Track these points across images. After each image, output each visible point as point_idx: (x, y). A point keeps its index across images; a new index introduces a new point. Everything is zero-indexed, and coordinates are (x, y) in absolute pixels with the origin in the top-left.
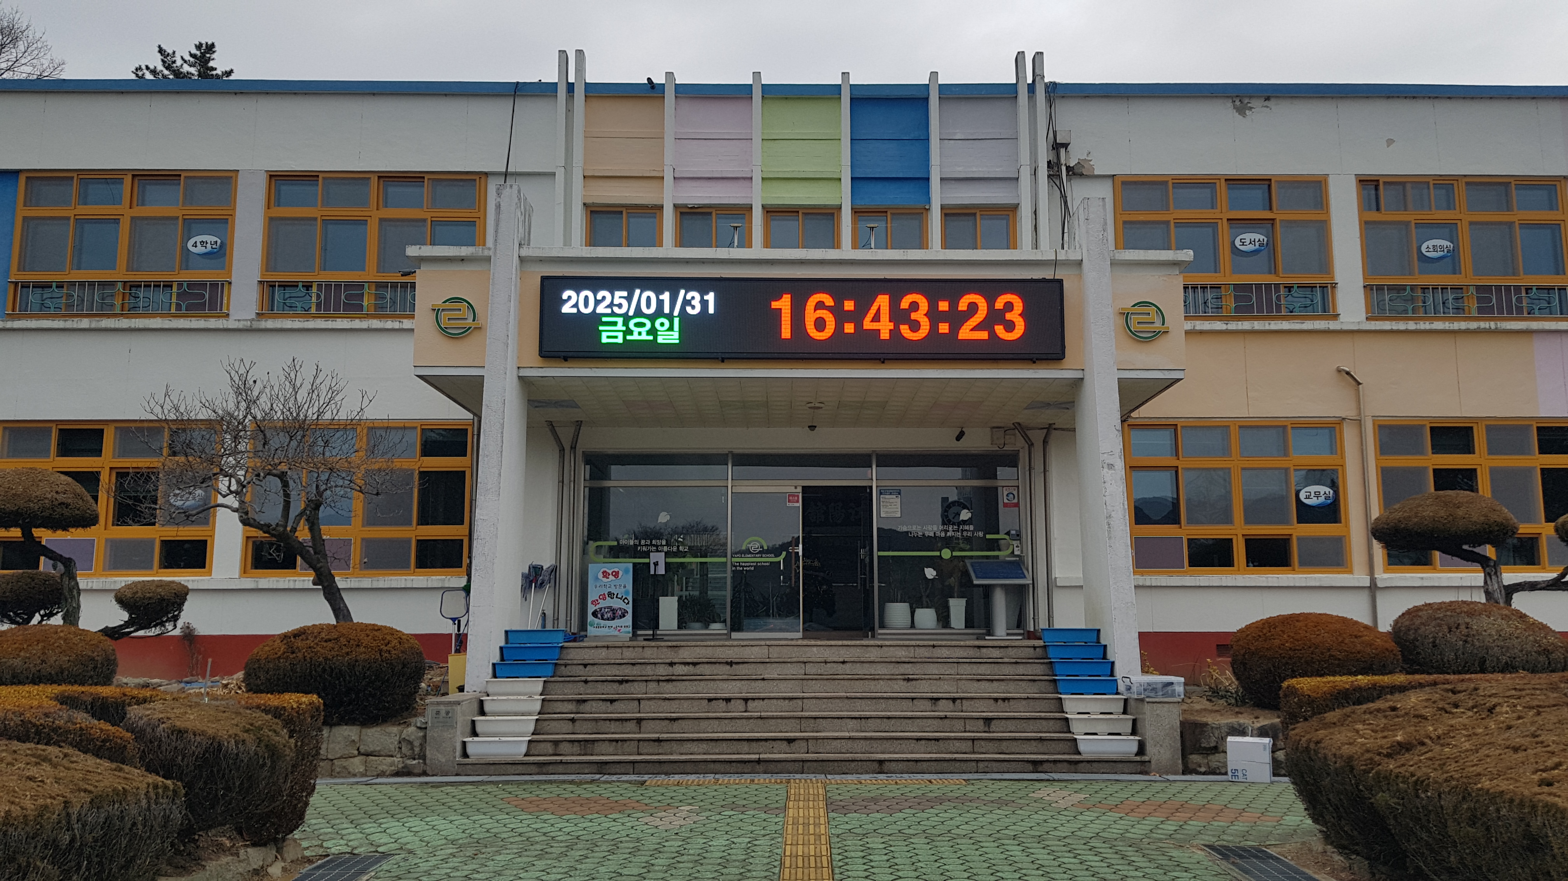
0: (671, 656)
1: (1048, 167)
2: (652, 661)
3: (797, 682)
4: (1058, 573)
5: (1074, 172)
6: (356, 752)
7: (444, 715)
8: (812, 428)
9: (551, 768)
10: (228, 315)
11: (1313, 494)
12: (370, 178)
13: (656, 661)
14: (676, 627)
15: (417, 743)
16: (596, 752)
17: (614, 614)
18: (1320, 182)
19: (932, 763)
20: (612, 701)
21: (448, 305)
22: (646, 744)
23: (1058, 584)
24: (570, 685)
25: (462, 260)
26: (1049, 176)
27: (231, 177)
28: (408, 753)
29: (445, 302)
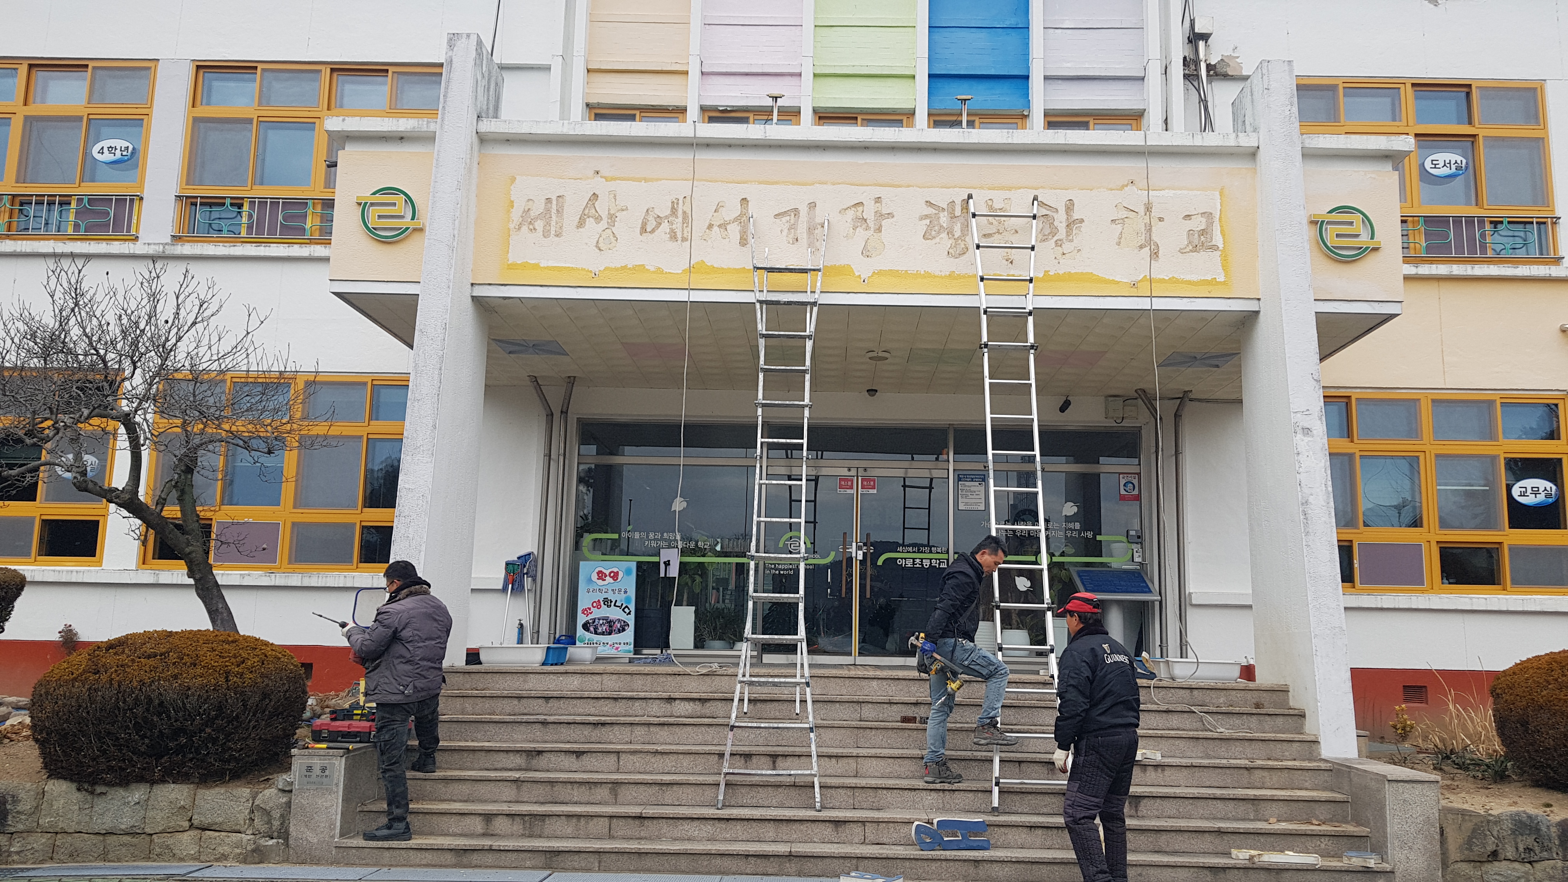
0: (672, 687)
1: (1184, 65)
2: (642, 695)
3: (848, 731)
4: (1192, 587)
5: (1216, 73)
6: (186, 824)
7: (319, 772)
8: (872, 392)
9: (475, 858)
10: (137, 238)
11: (1529, 491)
12: (320, 71)
13: (648, 695)
14: (691, 645)
15: (276, 814)
16: (546, 832)
17: (612, 627)
18: (1535, 89)
20: (579, 754)
21: (379, 198)
22: (621, 822)
23: (1194, 602)
24: (522, 728)
25: (402, 138)
26: (1186, 77)
27: (149, 68)
28: (264, 828)
29: (374, 194)
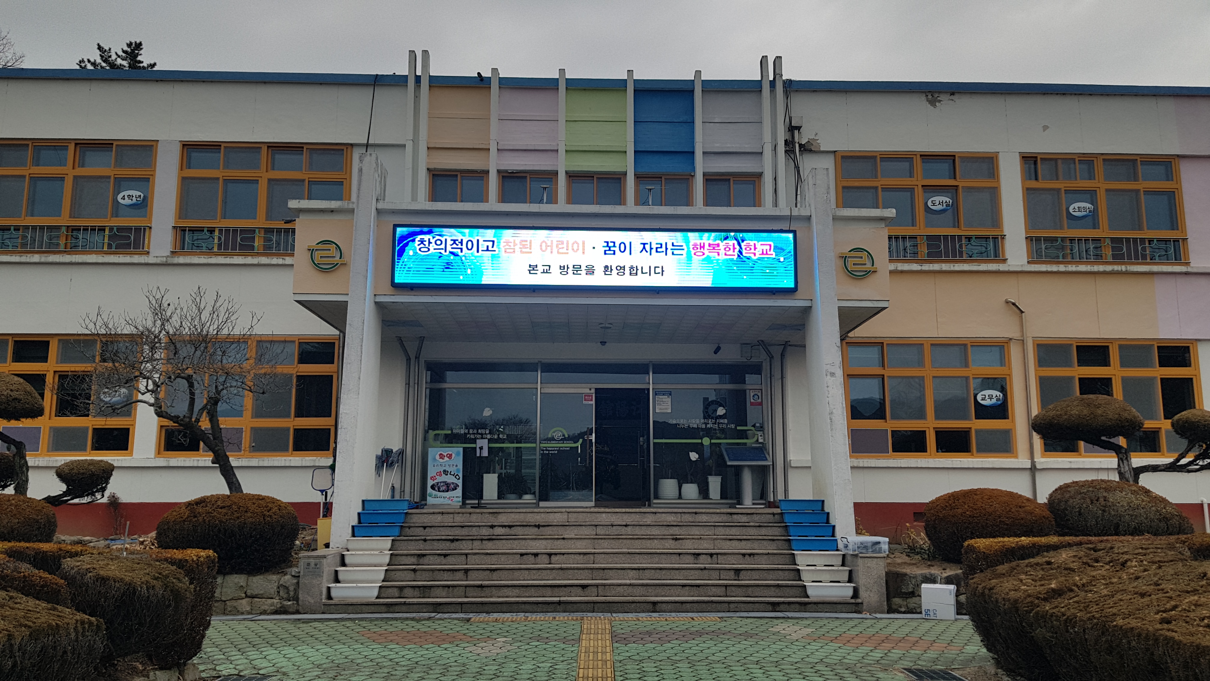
0: (492, 520)
1: (785, 144)
2: (477, 524)
3: (589, 541)
4: (792, 457)
5: (805, 149)
6: (244, 595)
7: (314, 566)
8: (603, 343)
9: (397, 608)
10: (148, 253)
11: (987, 397)
12: (261, 147)
13: (480, 524)
14: (496, 498)
15: (292, 588)
16: (432, 595)
17: (449, 487)
18: (993, 158)
19: (694, 605)
20: (445, 556)
21: (321, 246)
22: (471, 589)
23: (792, 465)
24: (413, 543)
25: (332, 211)
26: (786, 151)
27: (152, 146)
28: (285, 596)
29: (318, 244)
